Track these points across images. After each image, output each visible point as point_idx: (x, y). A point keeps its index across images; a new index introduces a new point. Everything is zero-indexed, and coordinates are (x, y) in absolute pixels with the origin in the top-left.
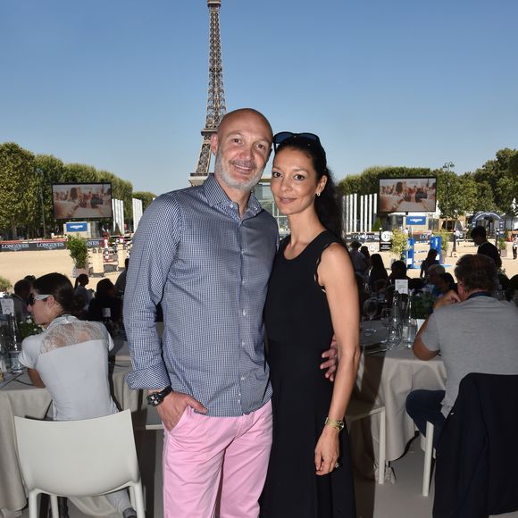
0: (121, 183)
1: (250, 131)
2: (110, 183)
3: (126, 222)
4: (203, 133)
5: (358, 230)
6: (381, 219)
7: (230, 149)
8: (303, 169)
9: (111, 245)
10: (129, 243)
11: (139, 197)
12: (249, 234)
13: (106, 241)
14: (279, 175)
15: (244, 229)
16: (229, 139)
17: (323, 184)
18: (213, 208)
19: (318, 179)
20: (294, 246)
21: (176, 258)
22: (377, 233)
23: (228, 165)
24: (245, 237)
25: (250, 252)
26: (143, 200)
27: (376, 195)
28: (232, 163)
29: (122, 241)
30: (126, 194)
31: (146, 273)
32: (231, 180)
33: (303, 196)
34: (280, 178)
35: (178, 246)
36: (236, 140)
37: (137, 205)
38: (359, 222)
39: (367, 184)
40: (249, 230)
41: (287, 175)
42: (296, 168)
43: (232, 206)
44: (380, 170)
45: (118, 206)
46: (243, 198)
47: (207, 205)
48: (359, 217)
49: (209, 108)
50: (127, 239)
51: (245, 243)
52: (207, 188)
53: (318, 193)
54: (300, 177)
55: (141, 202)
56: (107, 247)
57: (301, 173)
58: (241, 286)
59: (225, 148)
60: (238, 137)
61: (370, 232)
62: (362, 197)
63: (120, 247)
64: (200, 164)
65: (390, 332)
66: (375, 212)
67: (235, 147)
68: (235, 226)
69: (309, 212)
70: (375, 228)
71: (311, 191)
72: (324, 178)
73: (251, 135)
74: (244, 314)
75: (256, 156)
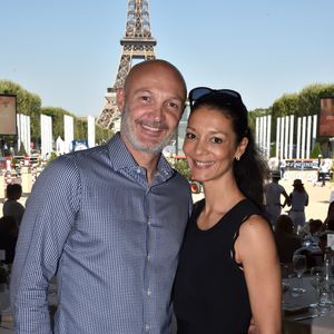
0: (28, 95)
1: (161, 88)
2: (15, 96)
3: (33, 140)
4: (122, 43)
5: (294, 156)
6: (321, 144)
7: (137, 108)
8: (221, 132)
9: (14, 167)
10: (34, 165)
11: (49, 113)
12: (157, 202)
13: (9, 162)
14: (193, 136)
15: (152, 197)
16: (136, 97)
17: (243, 148)
18: (118, 173)
19: (238, 142)
20: (209, 214)
21: (74, 228)
22: (315, 161)
23: (134, 124)
24: (152, 206)
25: (158, 223)
26: (53, 116)
27: (315, 117)
28: (140, 122)
29: (27, 162)
30: (34, 109)
31: (39, 246)
32: (138, 144)
33: (222, 160)
34: (195, 141)
35: (77, 215)
36: (145, 98)
37: (46, 122)
38: (295, 148)
39: (306, 104)
40: (158, 197)
41: (203, 138)
42: (213, 130)
43: (139, 171)
44: (322, 89)
45: (24, 122)
46: (152, 162)
47: (111, 169)
48: (295, 142)
49: (130, 13)
50: (33, 161)
51: (152, 212)
52: (111, 149)
53: (238, 156)
54: (217, 140)
55: (50, 119)
56: (9, 168)
57: (218, 136)
58: (146, 261)
59: (133, 106)
60: (146, 94)
61: (308, 158)
62: (299, 119)
63: (24, 170)
64: (118, 77)
65: (321, 294)
66: (314, 136)
67: (144, 105)
68: (141, 193)
69: (227, 178)
70: (313, 155)
71: (230, 154)
72: (245, 141)
73: (161, 93)
74: (149, 293)
75: (168, 116)
